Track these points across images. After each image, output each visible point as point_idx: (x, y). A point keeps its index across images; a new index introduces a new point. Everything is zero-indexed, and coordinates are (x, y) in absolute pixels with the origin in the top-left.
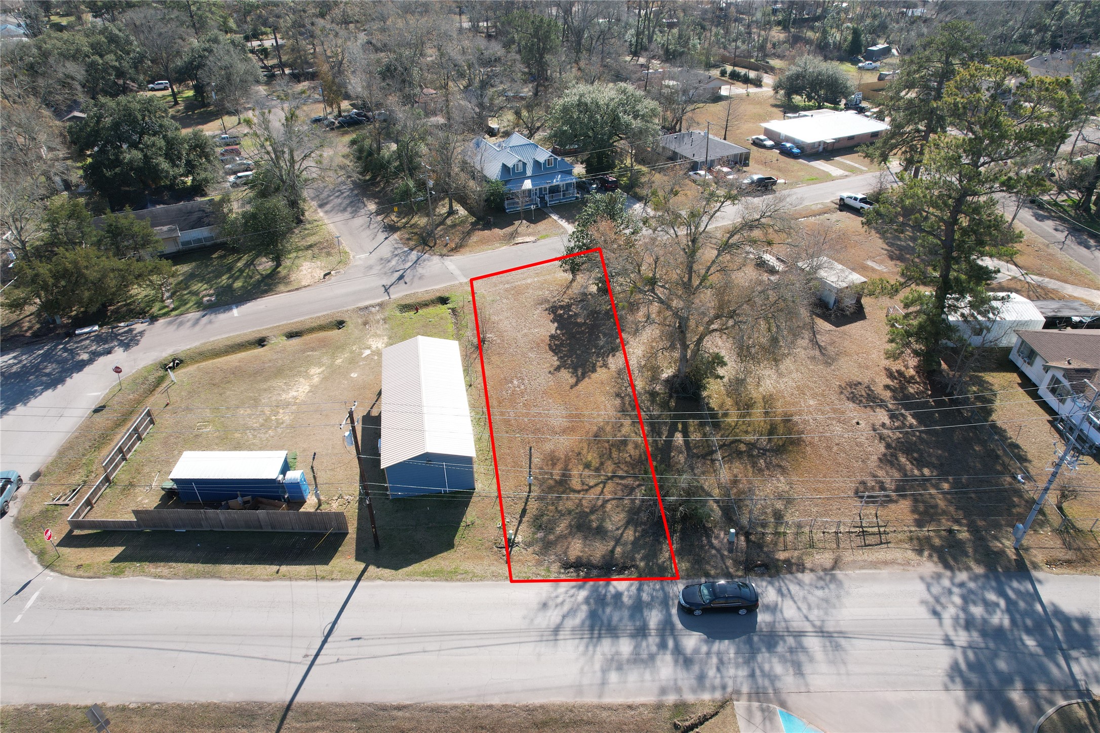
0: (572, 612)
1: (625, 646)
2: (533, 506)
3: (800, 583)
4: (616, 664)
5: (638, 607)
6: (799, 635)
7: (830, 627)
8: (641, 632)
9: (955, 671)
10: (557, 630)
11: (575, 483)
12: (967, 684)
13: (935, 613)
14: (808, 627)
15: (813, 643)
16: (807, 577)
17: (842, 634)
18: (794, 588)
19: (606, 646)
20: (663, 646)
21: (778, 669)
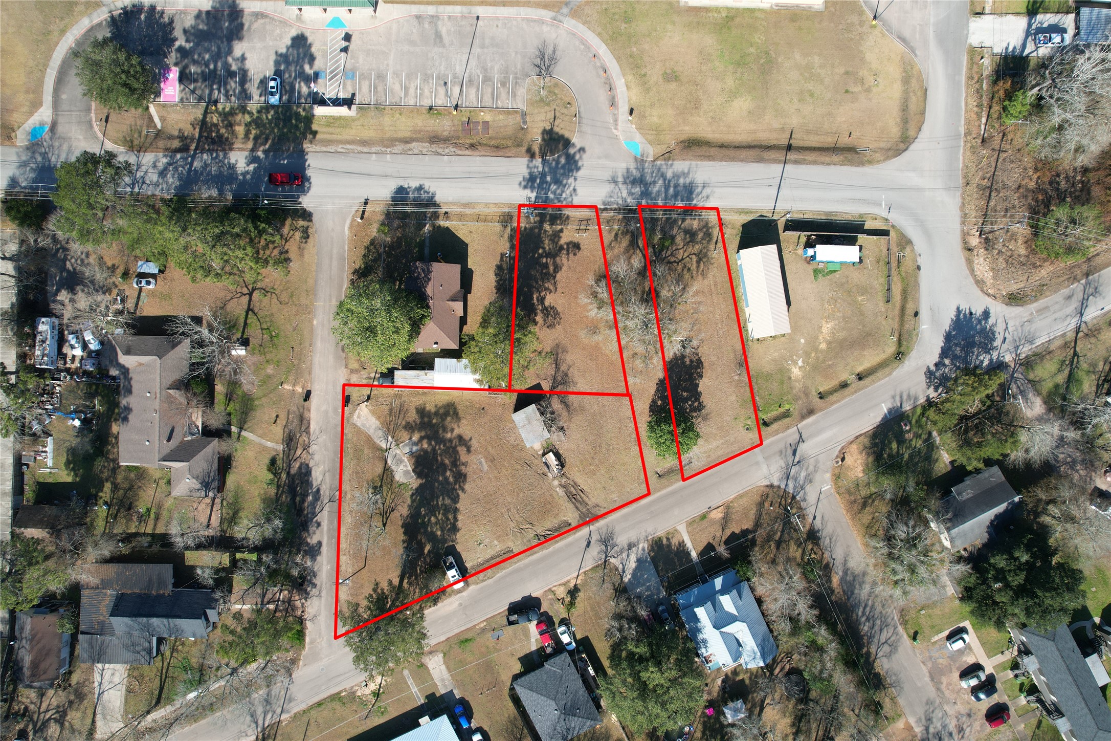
0: (698, 195)
1: (681, 181)
2: (712, 246)
3: (618, 204)
4: (685, 175)
5: (675, 196)
6: (625, 183)
7: (613, 185)
8: (676, 186)
9: (578, 169)
10: (704, 187)
11: (694, 258)
12: (576, 165)
13: (575, 190)
14: (620, 185)
15: (620, 179)
16: (615, 206)
17: (609, 182)
18: (620, 202)
19: (688, 181)
20: (669, 181)
21: (634, 171)
